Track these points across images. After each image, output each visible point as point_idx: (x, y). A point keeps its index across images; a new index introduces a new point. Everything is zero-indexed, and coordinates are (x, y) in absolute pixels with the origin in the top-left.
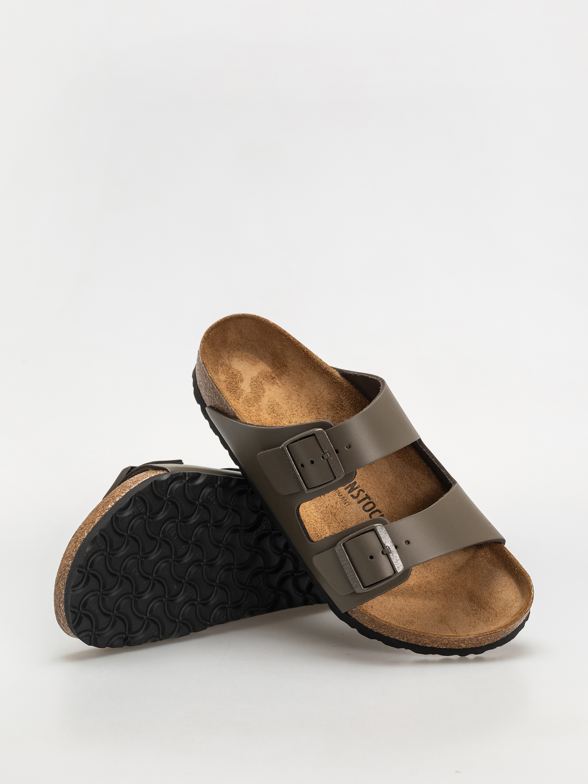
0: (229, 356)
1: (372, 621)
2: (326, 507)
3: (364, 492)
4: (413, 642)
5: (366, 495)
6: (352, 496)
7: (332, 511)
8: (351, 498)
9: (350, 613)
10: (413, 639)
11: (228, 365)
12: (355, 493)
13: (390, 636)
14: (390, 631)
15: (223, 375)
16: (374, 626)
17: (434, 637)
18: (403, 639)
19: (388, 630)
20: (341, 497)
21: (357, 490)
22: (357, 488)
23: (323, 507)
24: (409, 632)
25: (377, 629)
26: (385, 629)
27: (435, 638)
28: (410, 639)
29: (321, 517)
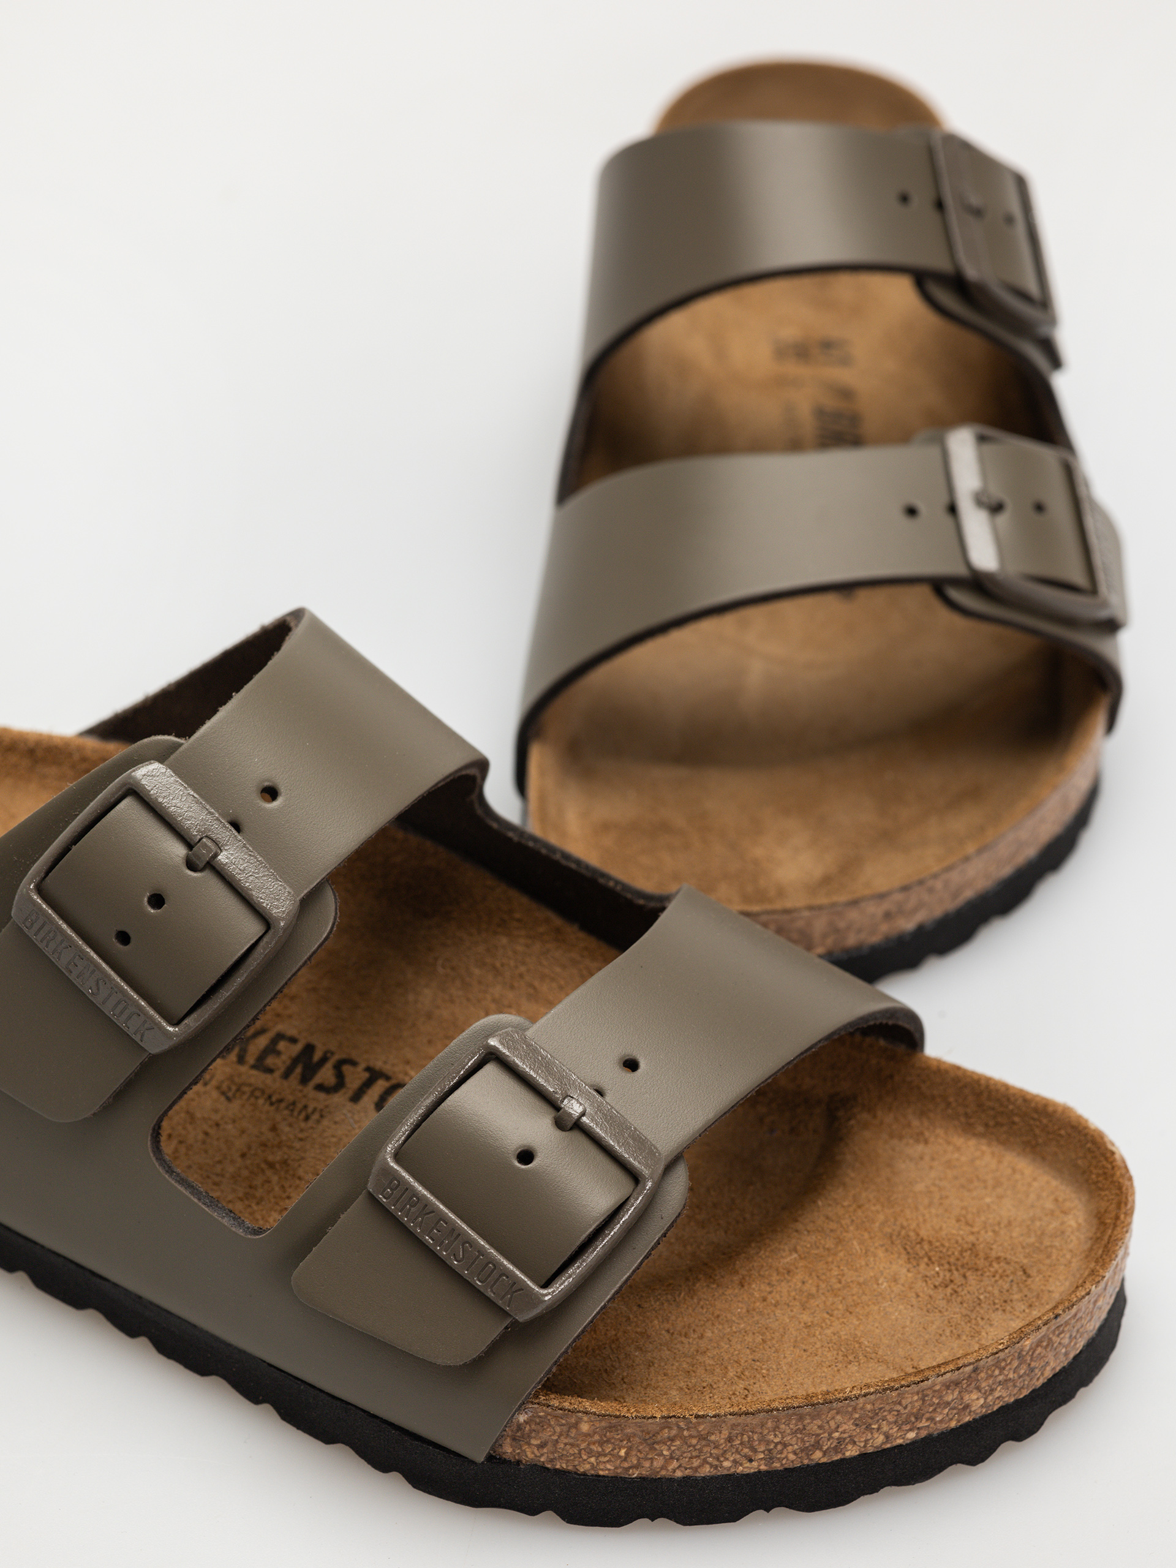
1: (611, 1428)
2: (243, 1155)
3: (354, 1063)
4: (792, 1457)
5: (368, 1069)
6: (320, 1087)
7: (270, 1158)
8: (322, 1096)
9: (508, 1450)
10: (787, 1439)
12: (326, 1074)
13: (696, 1469)
14: (694, 1441)
16: (623, 1453)
17: (865, 1395)
18: (751, 1461)
19: (685, 1440)
20: (283, 1105)
21: (329, 1065)
22: (324, 1060)
23: (232, 1162)
24: (767, 1411)
25: (639, 1460)
26: (672, 1440)
27: (873, 1397)
28: (779, 1447)
29: (241, 1195)
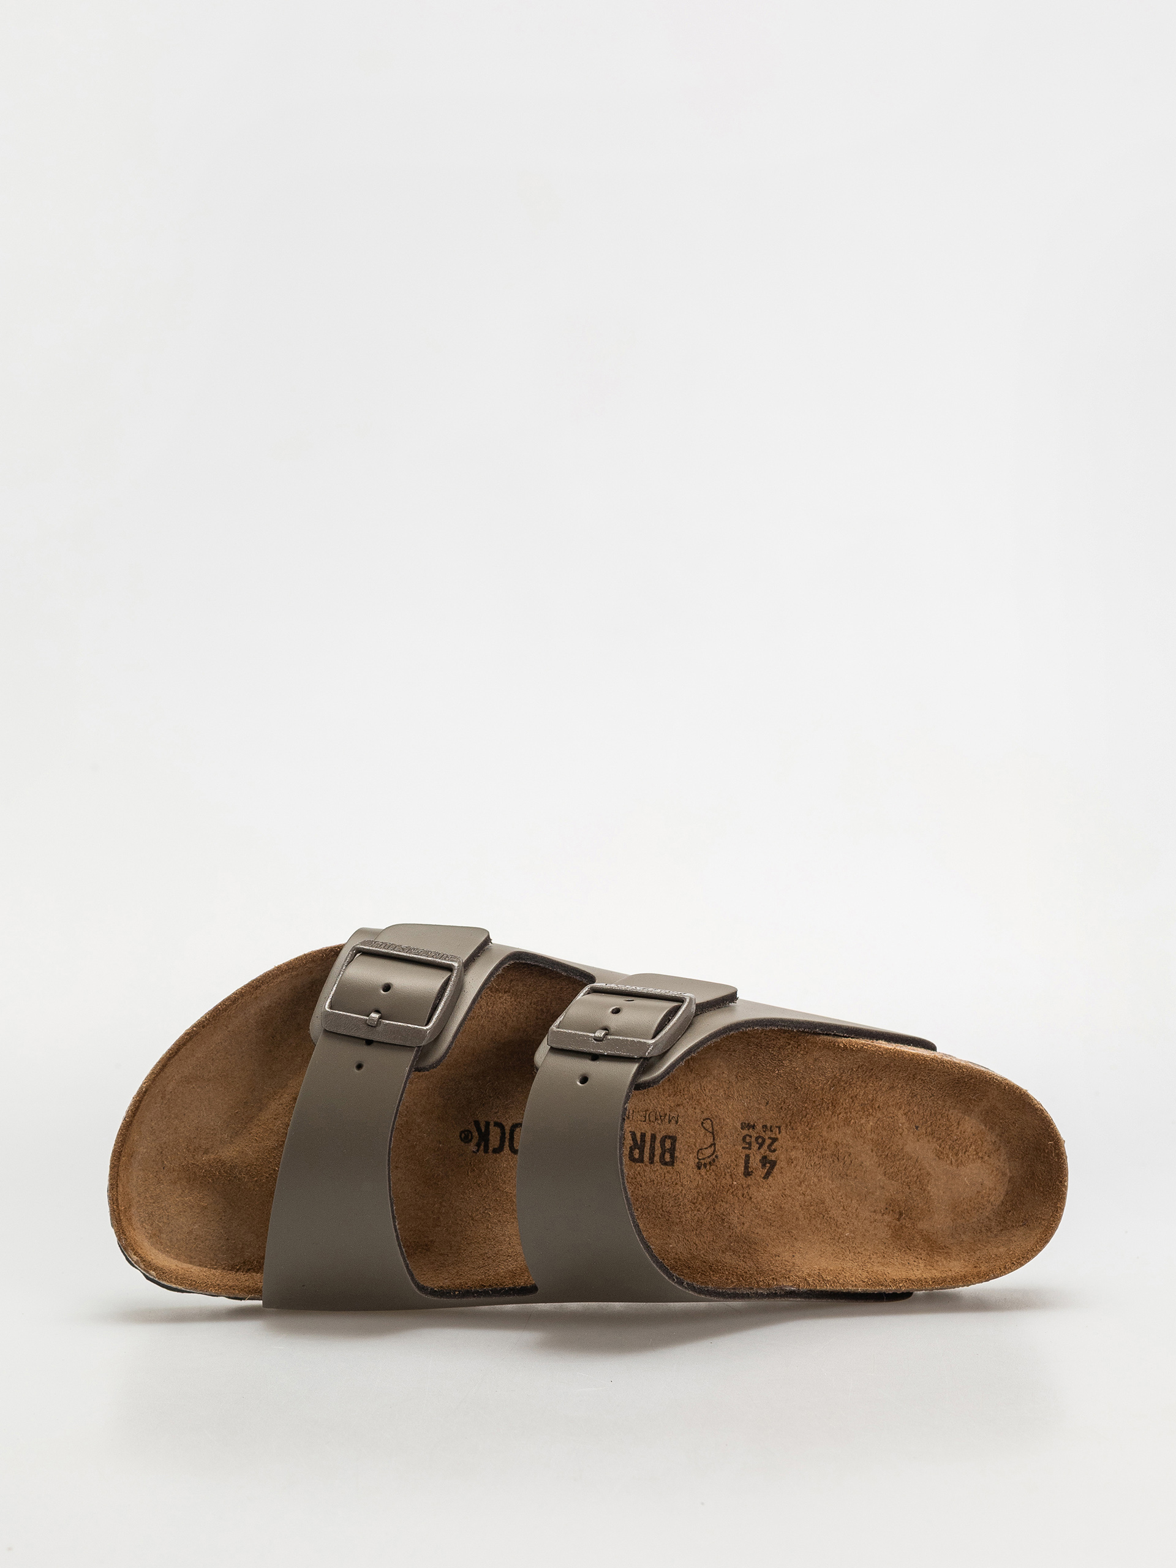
0: (1004, 1174)
11: (986, 1158)
15: (973, 1129)
